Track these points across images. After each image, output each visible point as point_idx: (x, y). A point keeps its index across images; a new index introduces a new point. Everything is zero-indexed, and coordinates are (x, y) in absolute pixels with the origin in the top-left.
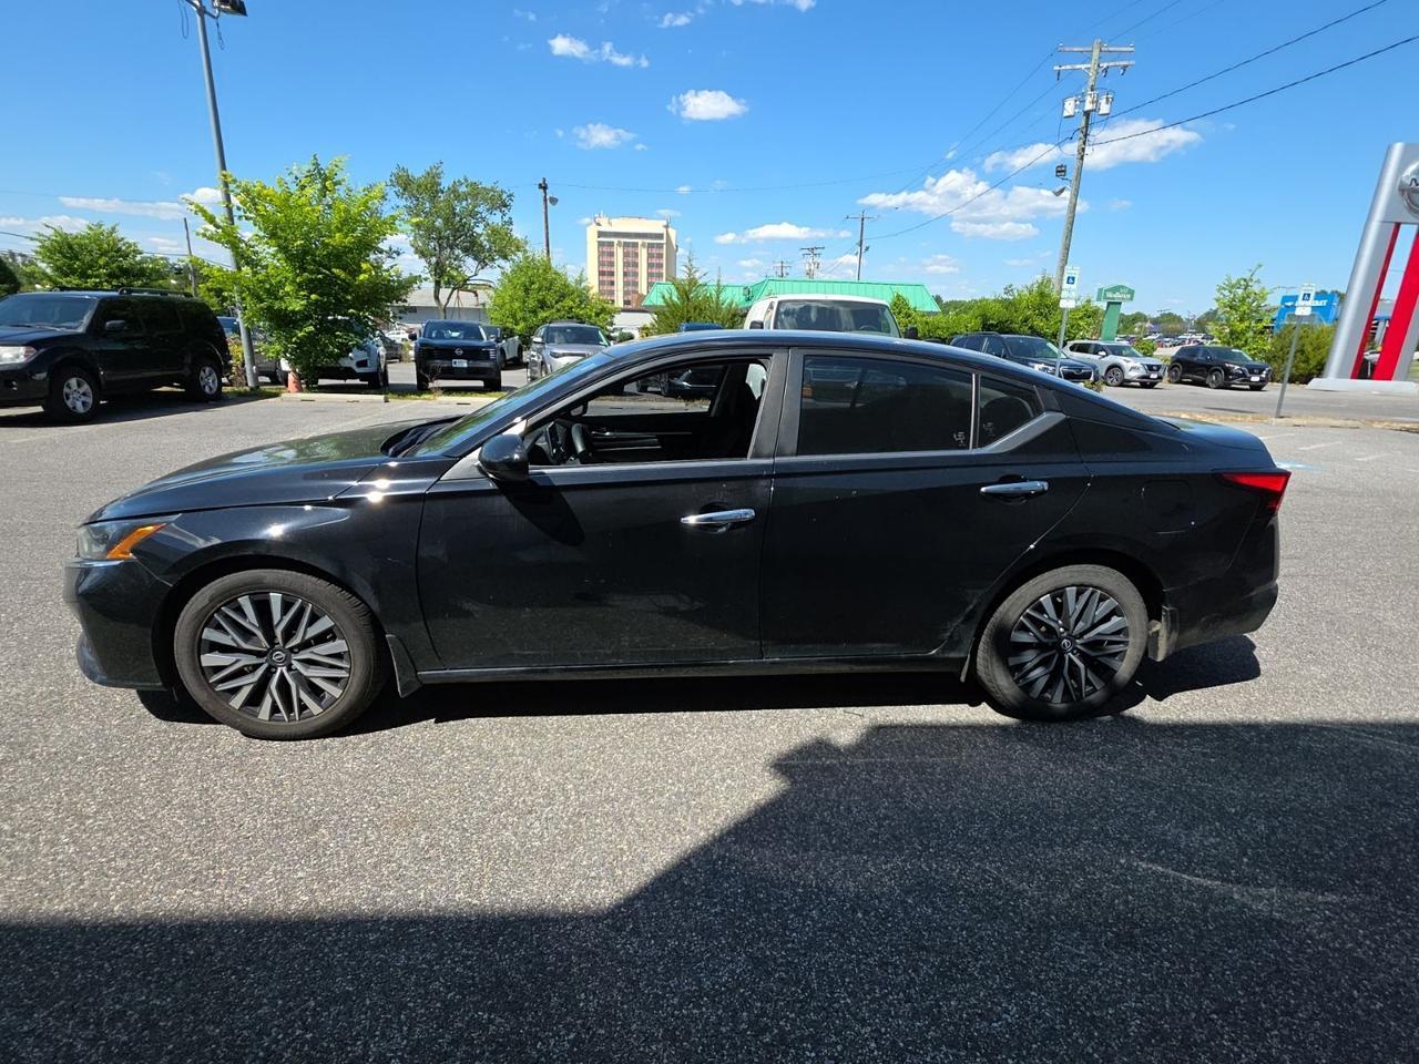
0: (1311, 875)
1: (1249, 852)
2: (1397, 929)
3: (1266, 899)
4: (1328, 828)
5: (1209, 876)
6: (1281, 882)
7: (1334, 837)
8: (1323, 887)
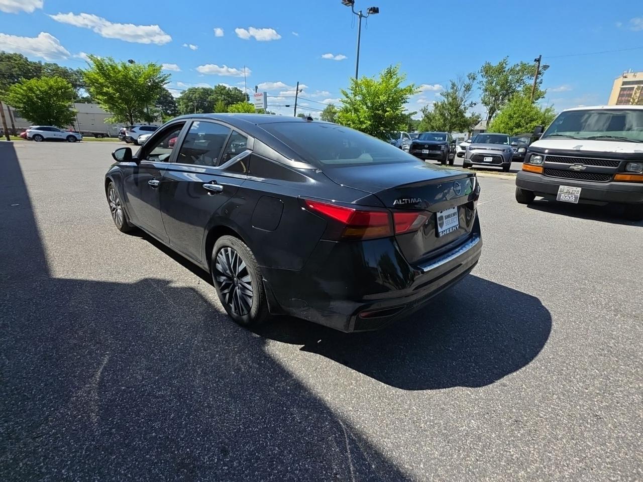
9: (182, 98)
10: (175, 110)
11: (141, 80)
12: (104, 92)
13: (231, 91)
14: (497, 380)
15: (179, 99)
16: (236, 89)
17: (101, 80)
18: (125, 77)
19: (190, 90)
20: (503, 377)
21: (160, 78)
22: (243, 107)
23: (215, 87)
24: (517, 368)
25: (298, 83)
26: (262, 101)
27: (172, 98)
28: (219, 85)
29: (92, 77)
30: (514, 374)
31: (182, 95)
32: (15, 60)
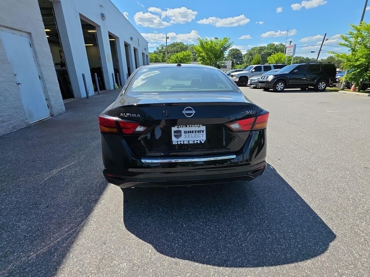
0: (51, 180)
1: (63, 175)
2: (33, 183)
3: (55, 172)
4: (55, 190)
5: (65, 168)
6: (55, 175)
7: (53, 189)
8: (48, 180)
9: (246, 54)
10: (241, 61)
11: (218, 48)
12: (201, 56)
13: (277, 46)
15: (245, 55)
16: (281, 44)
17: (201, 50)
18: (211, 47)
19: (252, 49)
21: (227, 45)
22: (278, 56)
23: (268, 45)
25: (326, 34)
26: (292, 51)
27: (241, 54)
28: (271, 44)
29: (197, 49)
31: (247, 52)
32: (180, 45)
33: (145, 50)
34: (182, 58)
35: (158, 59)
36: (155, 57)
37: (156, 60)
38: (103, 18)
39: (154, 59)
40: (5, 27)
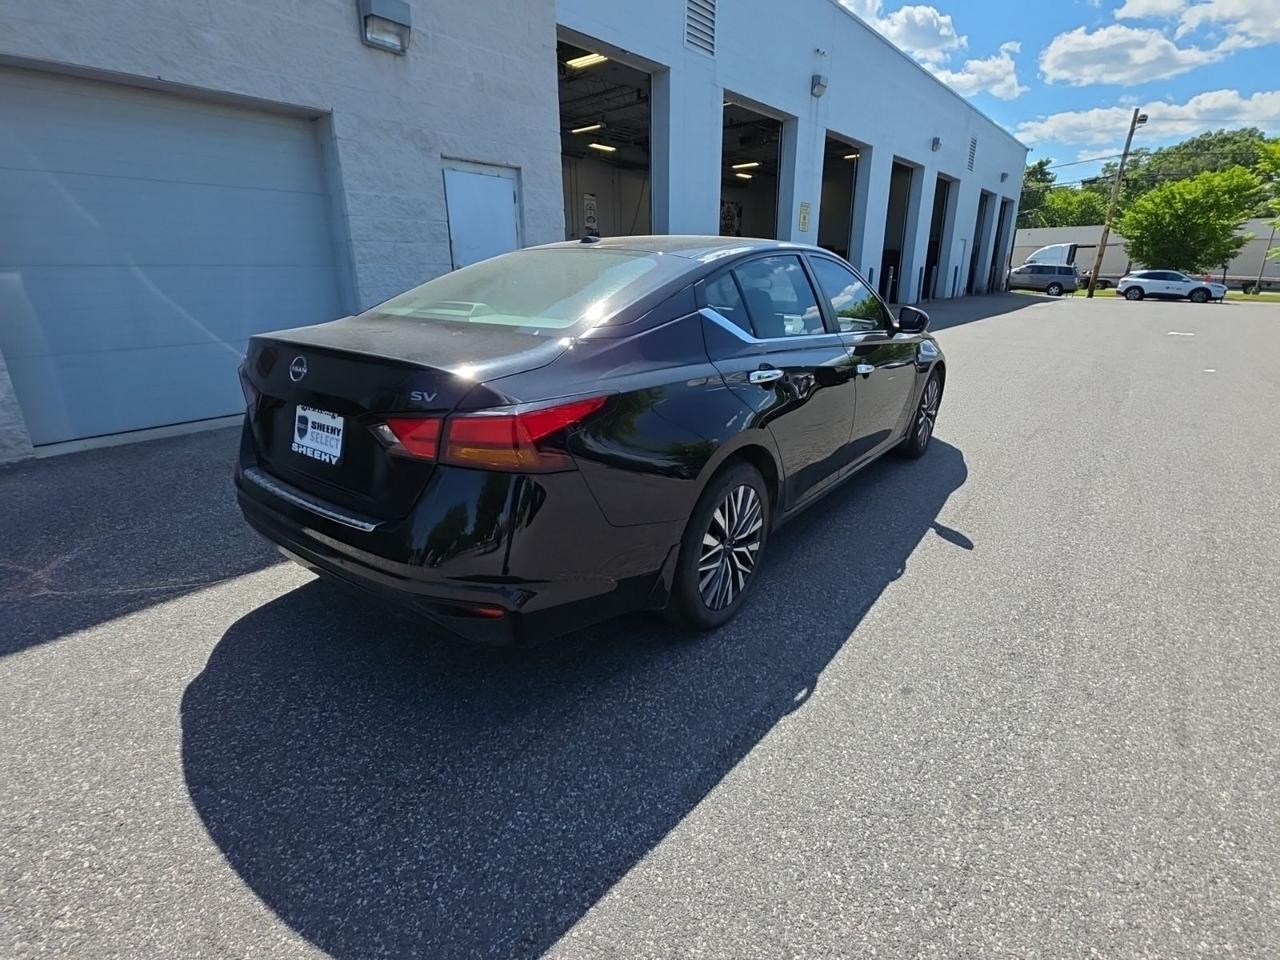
14: (183, 718)
20: (183, 727)
24: (189, 756)
30: (178, 747)
32: (1235, 143)
33: (1002, 181)
34: (1195, 202)
35: (1094, 208)
36: (1081, 203)
37: (1082, 216)
38: (815, 91)
39: (1078, 211)
40: (462, 160)
